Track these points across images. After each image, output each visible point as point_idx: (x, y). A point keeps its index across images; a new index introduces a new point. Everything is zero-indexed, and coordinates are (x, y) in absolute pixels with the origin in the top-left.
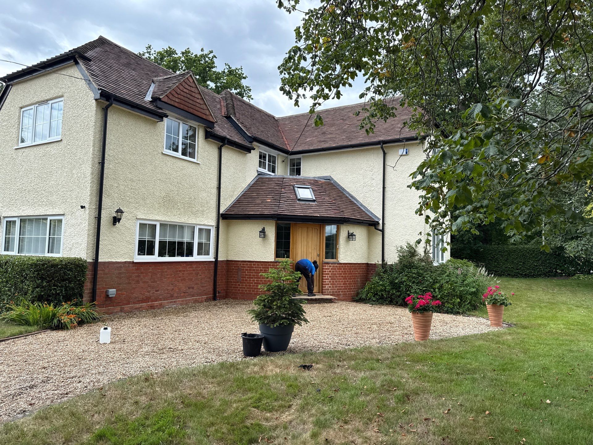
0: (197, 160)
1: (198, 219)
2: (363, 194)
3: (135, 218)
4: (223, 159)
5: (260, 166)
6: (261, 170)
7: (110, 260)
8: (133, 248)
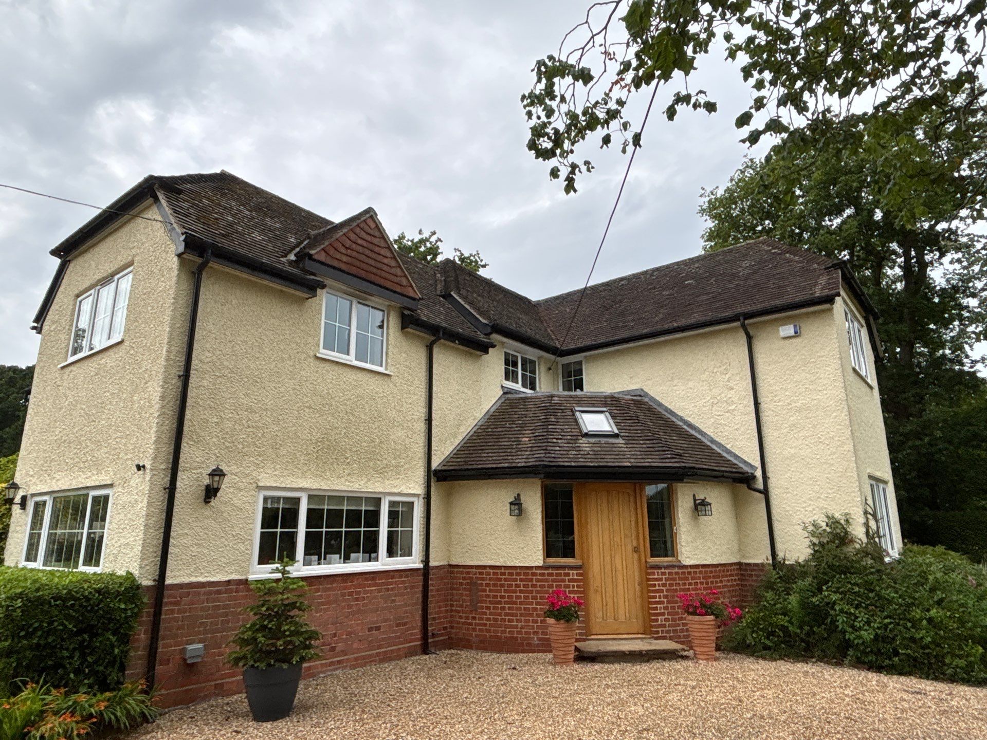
0: (386, 369)
1: (387, 482)
2: (712, 420)
3: (254, 485)
4: (435, 366)
5: (507, 378)
6: (510, 385)
7: (193, 579)
8: (247, 549)
